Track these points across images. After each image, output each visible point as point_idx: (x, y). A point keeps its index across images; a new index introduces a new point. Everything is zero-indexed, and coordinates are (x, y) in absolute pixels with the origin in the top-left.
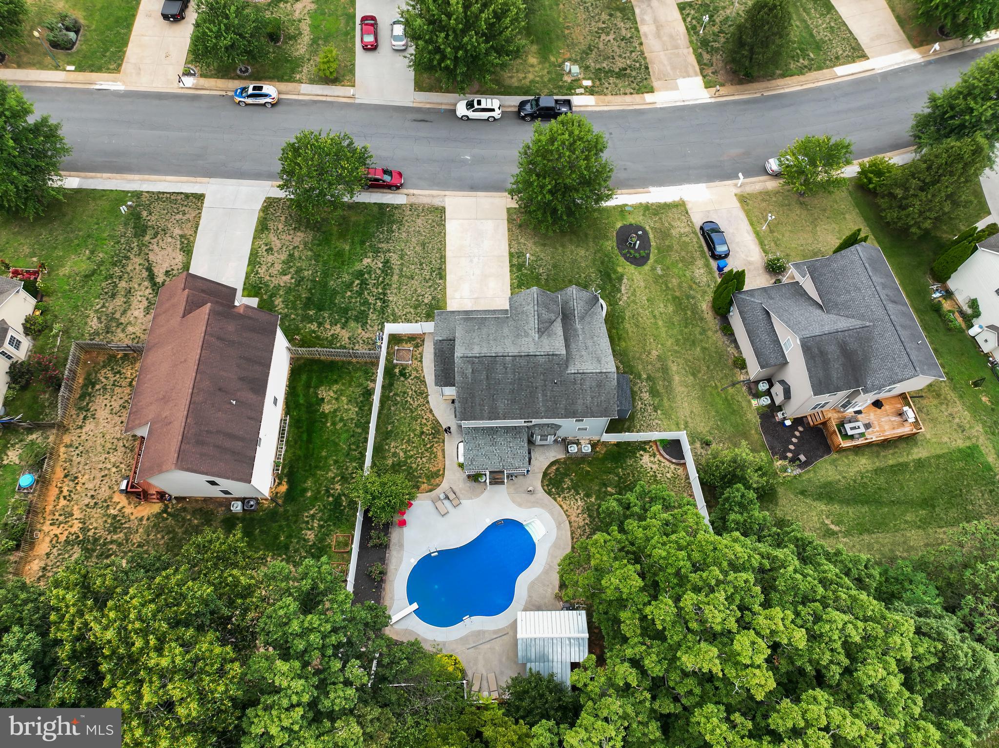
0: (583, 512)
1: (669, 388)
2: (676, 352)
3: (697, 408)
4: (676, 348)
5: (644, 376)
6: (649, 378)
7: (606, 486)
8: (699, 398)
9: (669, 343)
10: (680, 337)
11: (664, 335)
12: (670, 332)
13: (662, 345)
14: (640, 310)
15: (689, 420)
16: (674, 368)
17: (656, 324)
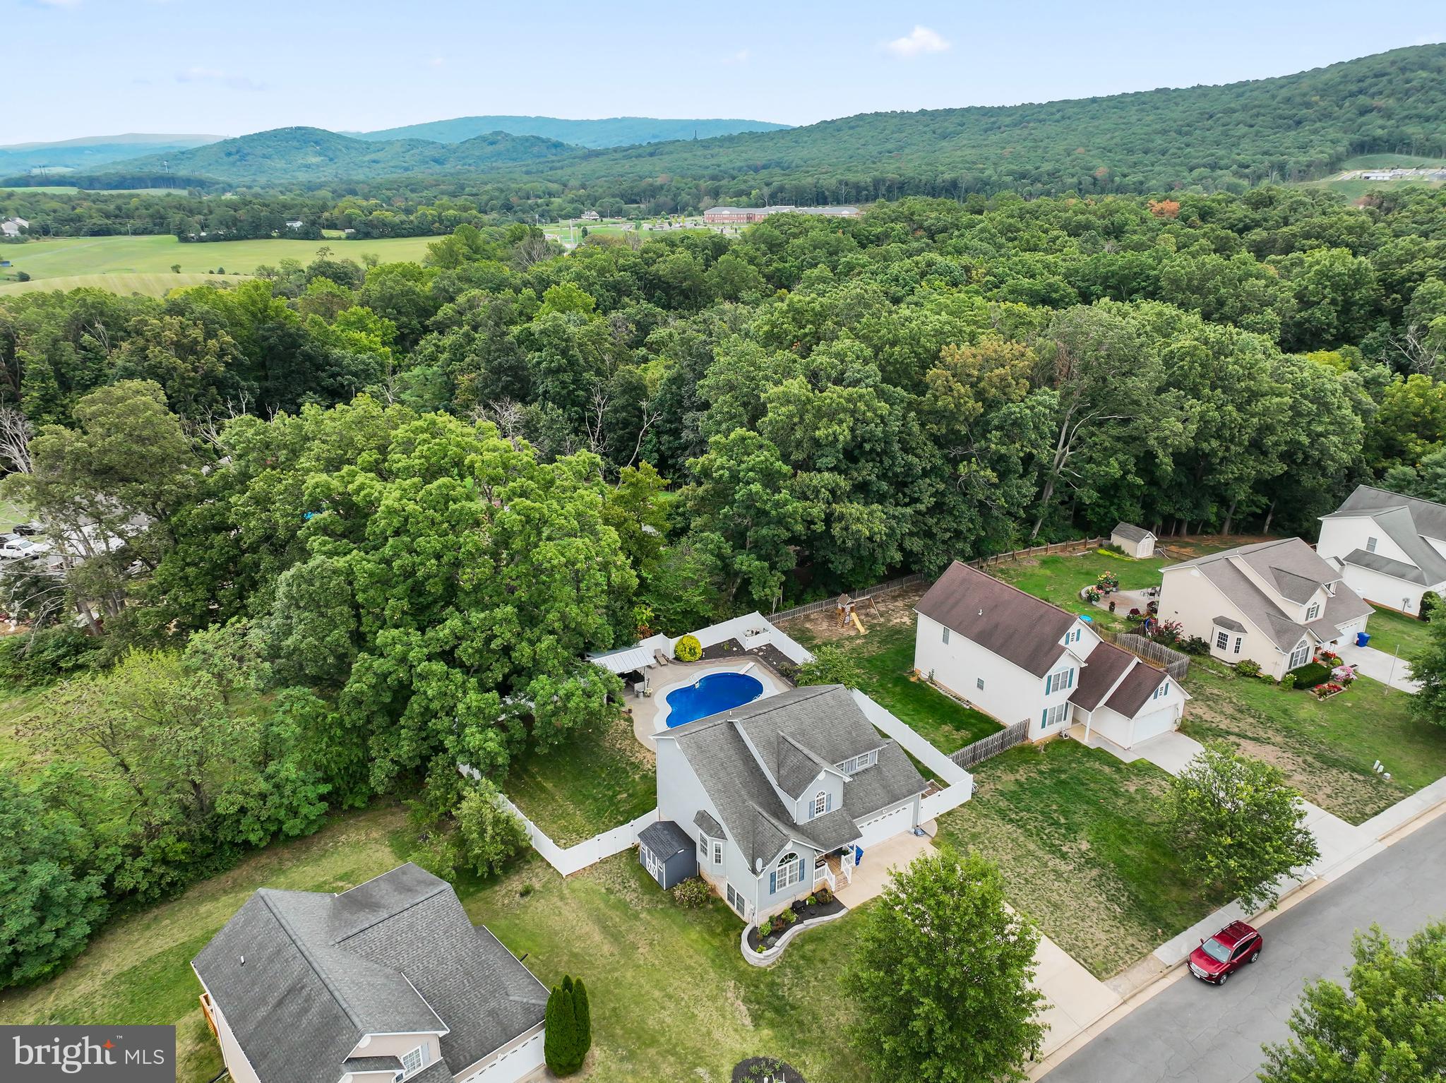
0: (641, 762)
1: (601, 922)
2: (614, 970)
3: (555, 923)
4: (616, 975)
5: (643, 915)
6: (636, 917)
7: (630, 795)
8: (556, 934)
9: (629, 974)
10: (617, 991)
11: (642, 981)
12: (634, 989)
13: (639, 966)
14: (697, 993)
15: (559, 904)
16: (606, 949)
17: (663, 989)
